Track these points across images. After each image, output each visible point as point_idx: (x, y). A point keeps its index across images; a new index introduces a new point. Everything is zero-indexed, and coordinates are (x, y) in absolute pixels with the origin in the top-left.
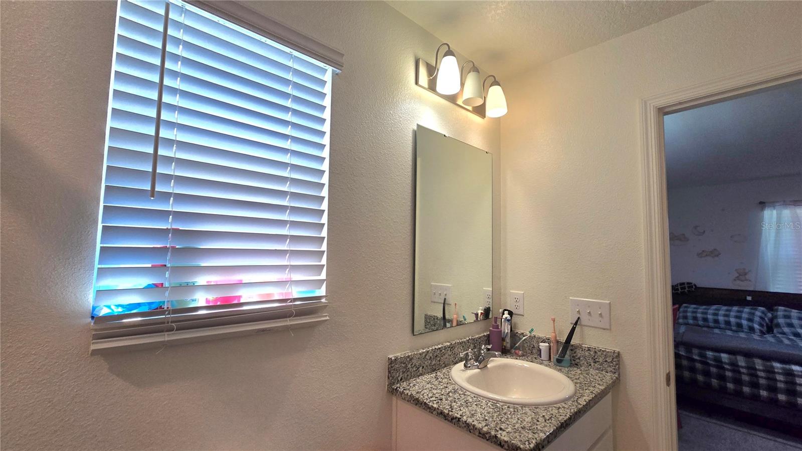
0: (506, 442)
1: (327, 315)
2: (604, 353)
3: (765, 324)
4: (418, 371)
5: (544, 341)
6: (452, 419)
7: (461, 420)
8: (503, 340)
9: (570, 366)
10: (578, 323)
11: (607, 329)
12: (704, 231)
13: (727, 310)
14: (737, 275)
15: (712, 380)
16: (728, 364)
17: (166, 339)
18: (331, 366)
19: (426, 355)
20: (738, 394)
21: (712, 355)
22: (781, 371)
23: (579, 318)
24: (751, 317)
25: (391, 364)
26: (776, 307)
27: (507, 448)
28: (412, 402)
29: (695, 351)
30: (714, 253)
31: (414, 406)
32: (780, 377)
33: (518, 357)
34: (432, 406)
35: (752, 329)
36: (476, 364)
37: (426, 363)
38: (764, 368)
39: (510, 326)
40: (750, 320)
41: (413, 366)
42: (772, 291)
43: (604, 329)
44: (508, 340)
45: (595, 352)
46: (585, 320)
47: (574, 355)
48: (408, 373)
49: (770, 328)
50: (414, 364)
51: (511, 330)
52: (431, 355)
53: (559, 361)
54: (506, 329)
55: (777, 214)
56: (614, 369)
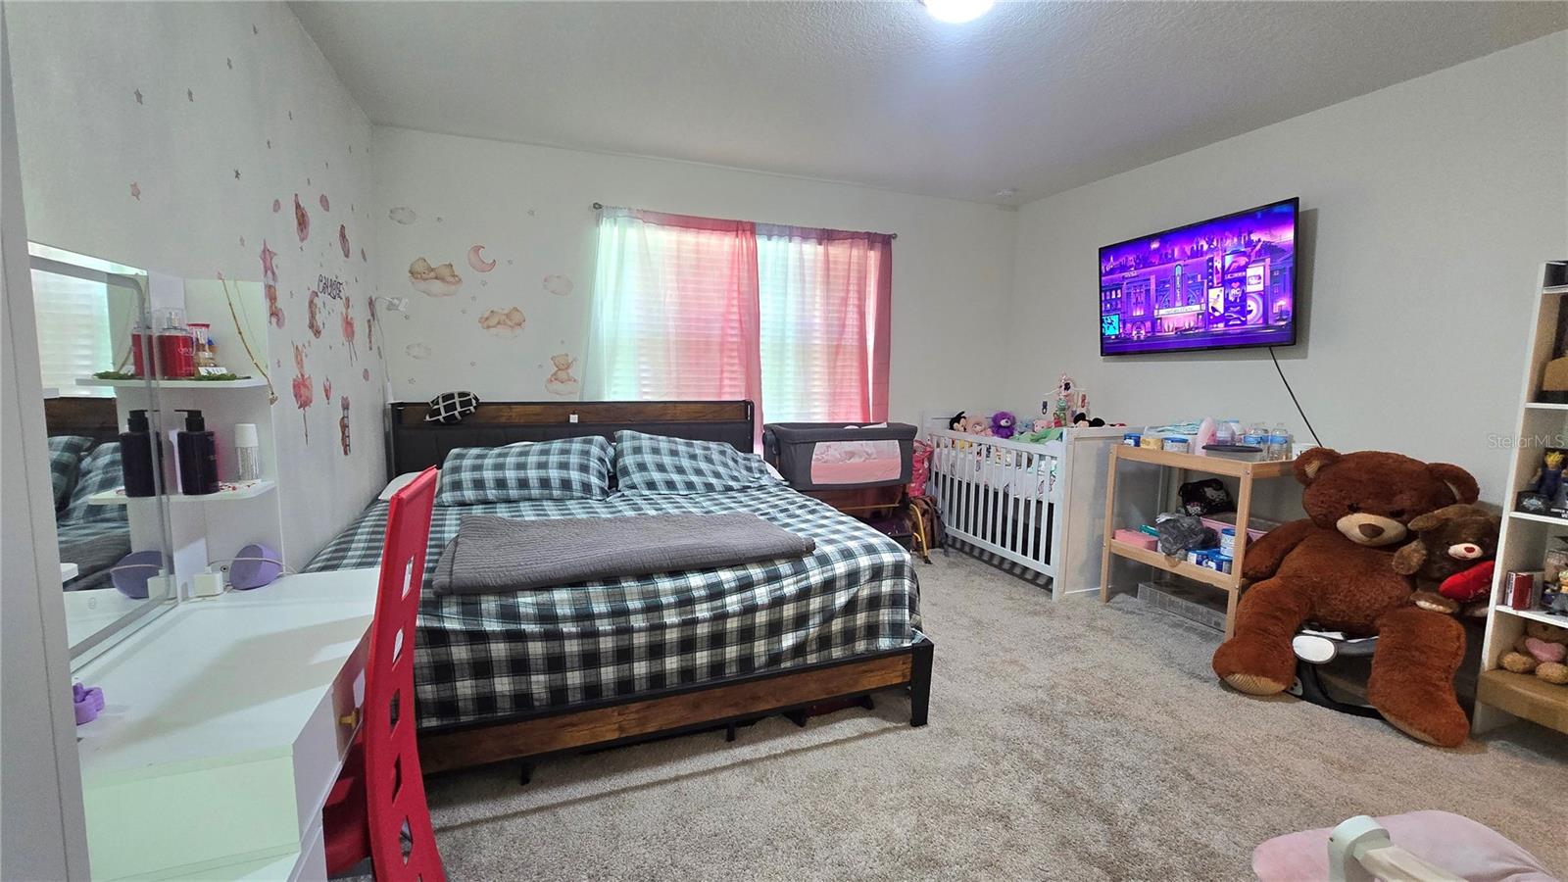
3: (606, 473)
12: (494, 262)
13: (542, 452)
14: (556, 369)
15: (534, 678)
16: (572, 618)
20: (592, 693)
21: (533, 605)
24: (584, 462)
26: (619, 433)
29: (489, 605)
30: (514, 319)
35: (587, 488)
40: (583, 468)
49: (614, 479)
55: (619, 236)
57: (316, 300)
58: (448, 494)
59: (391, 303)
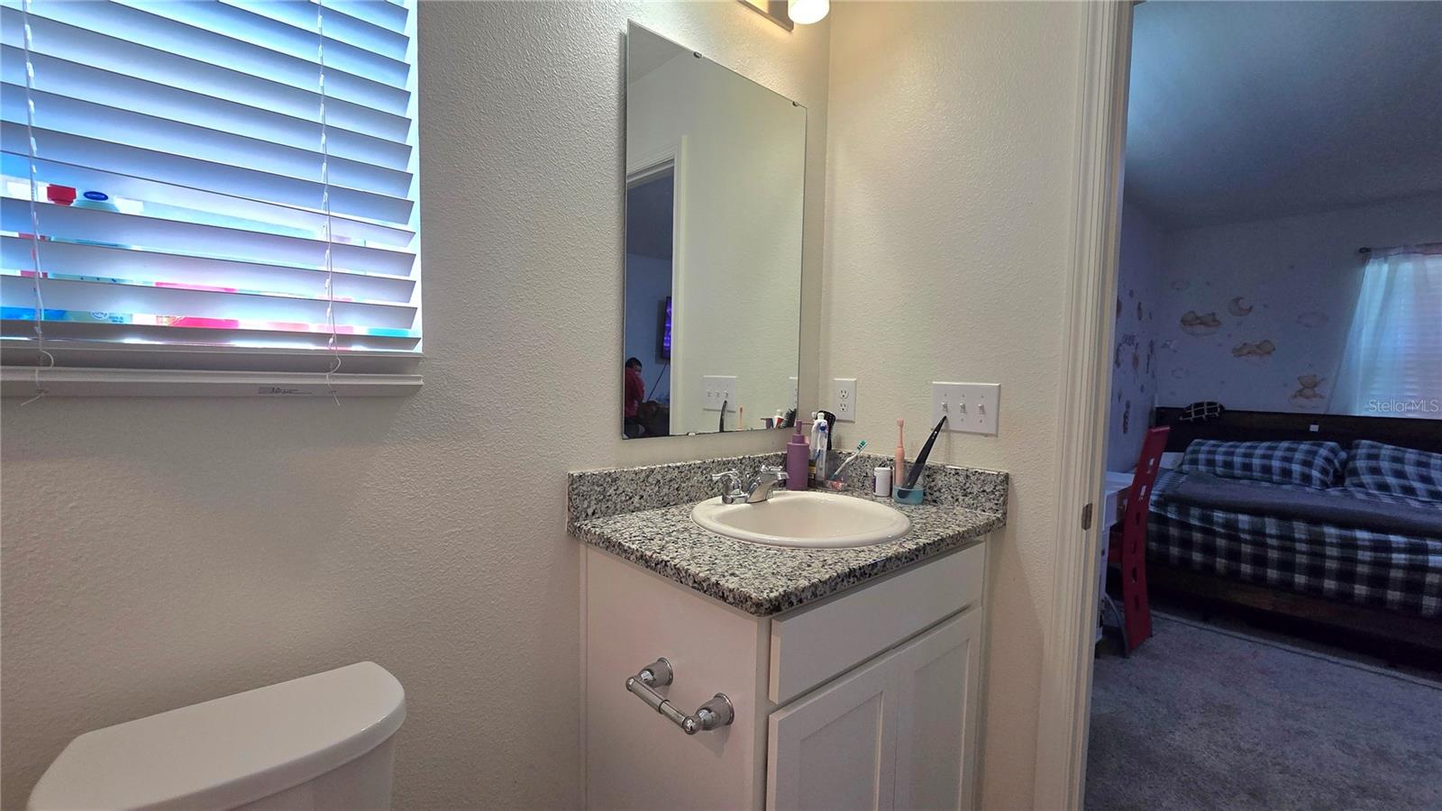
0: (731, 591)
1: (420, 378)
2: (982, 478)
3: (1332, 471)
4: (630, 502)
5: (883, 465)
6: (656, 565)
7: (668, 564)
8: (812, 463)
9: (922, 504)
10: (943, 427)
11: (992, 435)
12: (1251, 308)
13: (1270, 448)
14: (1301, 387)
15: (1218, 560)
16: (1249, 532)
17: (37, 379)
18: (443, 476)
19: (648, 476)
20: (1259, 581)
21: (1223, 518)
22: (1334, 541)
23: (945, 418)
24: (1309, 459)
25: (572, 484)
26: (1357, 441)
27: (733, 601)
28: (601, 545)
29: (1195, 512)
30: (1264, 349)
31: (604, 551)
32: (1332, 551)
33: (835, 490)
34: (629, 547)
35: (1307, 479)
36: (743, 495)
37: (648, 489)
38: (1308, 537)
39: (826, 440)
40: (1307, 464)
41: (618, 492)
42: (1357, 415)
43: (986, 435)
44: (822, 464)
45: (967, 476)
46: (953, 423)
47: (933, 484)
48: (609, 504)
49: (1340, 476)
50: (621, 490)
51: (829, 447)
52: (659, 477)
53: (902, 494)
54: (817, 443)
55: (1390, 271)
56: (997, 504)
57: (1121, 348)
58: (1187, 466)
59: (1165, 344)
